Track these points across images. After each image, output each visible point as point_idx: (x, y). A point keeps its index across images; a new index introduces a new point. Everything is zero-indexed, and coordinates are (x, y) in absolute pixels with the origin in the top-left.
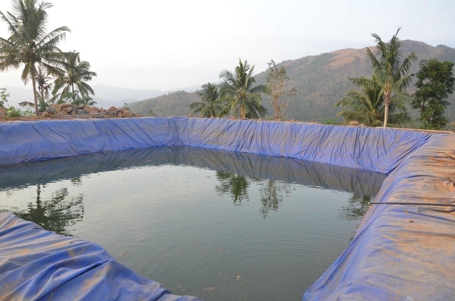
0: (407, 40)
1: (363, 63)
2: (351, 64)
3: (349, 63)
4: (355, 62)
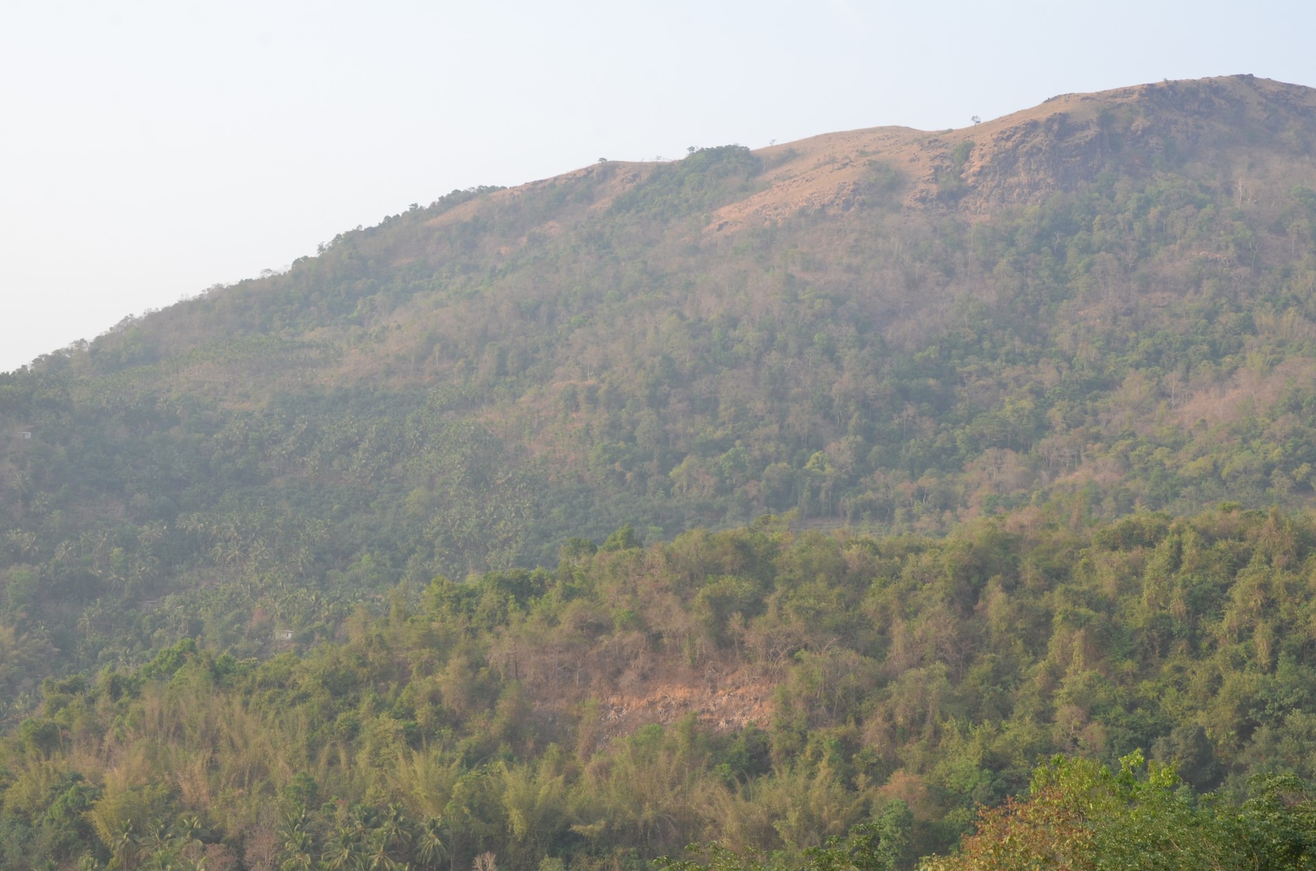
0: (1242, 77)
1: (922, 207)
2: (832, 211)
3: (823, 206)
4: (863, 197)
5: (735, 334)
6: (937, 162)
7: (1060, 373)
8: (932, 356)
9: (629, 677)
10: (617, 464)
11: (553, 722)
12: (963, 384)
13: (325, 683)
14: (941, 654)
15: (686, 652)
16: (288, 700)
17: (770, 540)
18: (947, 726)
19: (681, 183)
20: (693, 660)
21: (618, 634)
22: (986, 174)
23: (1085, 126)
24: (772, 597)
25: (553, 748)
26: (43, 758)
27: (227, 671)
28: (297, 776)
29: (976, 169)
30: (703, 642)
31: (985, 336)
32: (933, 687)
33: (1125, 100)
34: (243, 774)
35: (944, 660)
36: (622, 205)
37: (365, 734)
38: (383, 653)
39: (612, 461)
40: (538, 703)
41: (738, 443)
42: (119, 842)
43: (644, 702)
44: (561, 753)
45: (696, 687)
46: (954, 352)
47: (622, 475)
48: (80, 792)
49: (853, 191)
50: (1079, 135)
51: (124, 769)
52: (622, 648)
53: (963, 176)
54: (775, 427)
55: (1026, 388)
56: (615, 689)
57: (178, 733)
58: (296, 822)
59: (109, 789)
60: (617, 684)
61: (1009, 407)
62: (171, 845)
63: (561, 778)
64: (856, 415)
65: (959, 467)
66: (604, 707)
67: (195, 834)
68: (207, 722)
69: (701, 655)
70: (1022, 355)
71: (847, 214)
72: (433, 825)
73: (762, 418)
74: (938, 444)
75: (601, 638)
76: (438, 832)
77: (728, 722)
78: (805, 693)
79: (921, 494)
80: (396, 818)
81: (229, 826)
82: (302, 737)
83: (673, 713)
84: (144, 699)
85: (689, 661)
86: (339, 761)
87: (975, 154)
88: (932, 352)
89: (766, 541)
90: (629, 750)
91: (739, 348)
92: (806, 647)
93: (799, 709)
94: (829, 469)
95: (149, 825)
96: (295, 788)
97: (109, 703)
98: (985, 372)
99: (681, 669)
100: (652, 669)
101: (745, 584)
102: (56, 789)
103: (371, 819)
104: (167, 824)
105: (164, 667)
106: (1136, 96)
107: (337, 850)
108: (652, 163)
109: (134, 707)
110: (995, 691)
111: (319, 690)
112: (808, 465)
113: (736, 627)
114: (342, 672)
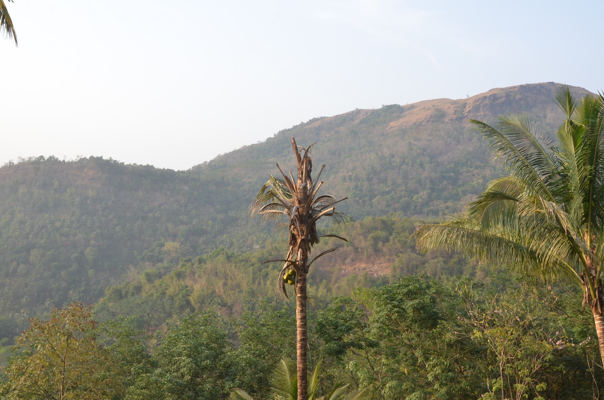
0: (550, 83)
1: (451, 122)
2: (423, 123)
3: (421, 122)
4: (433, 119)
5: (393, 160)
6: (456, 109)
7: (491, 172)
8: (452, 166)
9: (348, 260)
10: (357, 198)
11: (326, 273)
12: (462, 175)
13: (259, 261)
14: (442, 255)
15: (365, 253)
16: (248, 265)
17: (393, 220)
18: (442, 277)
19: (380, 115)
20: (367, 255)
21: (345, 247)
22: (471, 112)
23: (501, 98)
24: (392, 237)
25: (324, 281)
26: (178, 281)
27: (231, 257)
28: (248, 288)
29: (467, 110)
30: (370, 250)
31: (469, 160)
32: (439, 265)
33: (514, 90)
34: (233, 287)
35: (443, 257)
36: (362, 122)
37: (270, 276)
38: (276, 252)
39: (355, 197)
40: (321, 268)
41: (393, 192)
42: (197, 306)
43: (352, 268)
44: (327, 283)
45: (368, 264)
46: (459, 165)
47: (358, 201)
48: (187, 291)
49: (430, 117)
50: (499, 100)
51: (200, 284)
52: (347, 252)
53: (463, 113)
54: (404, 188)
55: (480, 176)
56: (344, 264)
57: (216, 274)
58: (247, 301)
59: (195, 291)
60: (344, 262)
61: (475, 182)
62: (212, 307)
63: (326, 290)
64: (429, 184)
65: (459, 200)
66: (340, 269)
67: (219, 304)
68: (225, 271)
69: (370, 254)
70: (480, 166)
71: (428, 124)
72: (287, 303)
73: (400, 185)
74: (453, 193)
75: (340, 249)
76: (288, 305)
77: (377, 274)
78: (400, 266)
79: (447, 208)
80: (276, 301)
81: (228, 302)
82: (251, 276)
83: (361, 271)
84: (207, 264)
85: (366, 256)
86: (261, 284)
87: (467, 106)
88: (452, 165)
89: (391, 220)
90: (346, 282)
91: (394, 164)
92: (401, 252)
93: (398, 271)
94: (420, 200)
95: (206, 301)
96: (248, 291)
97: (198, 266)
98: (468, 171)
99: (364, 258)
100: (355, 258)
101: (384, 233)
102: (180, 290)
103: (270, 300)
104: (211, 301)
105: (214, 255)
106: (517, 89)
107: (259, 310)
108: (371, 110)
109: (204, 267)
110: (458, 267)
111: (257, 263)
112: (414, 199)
113: (380, 246)
114: (264, 257)
